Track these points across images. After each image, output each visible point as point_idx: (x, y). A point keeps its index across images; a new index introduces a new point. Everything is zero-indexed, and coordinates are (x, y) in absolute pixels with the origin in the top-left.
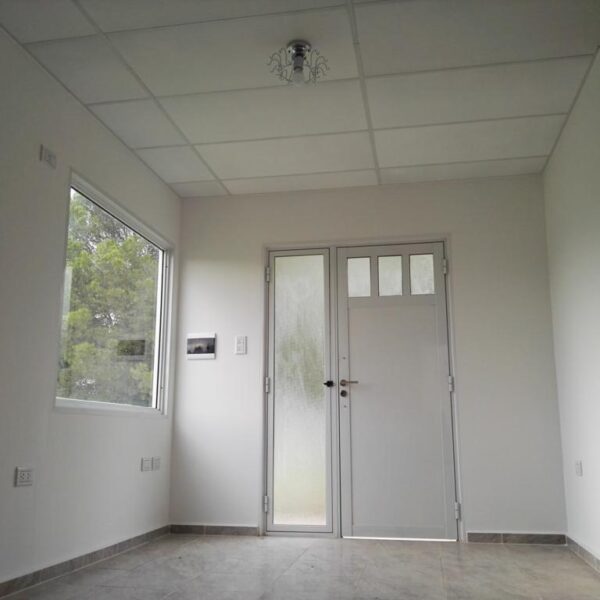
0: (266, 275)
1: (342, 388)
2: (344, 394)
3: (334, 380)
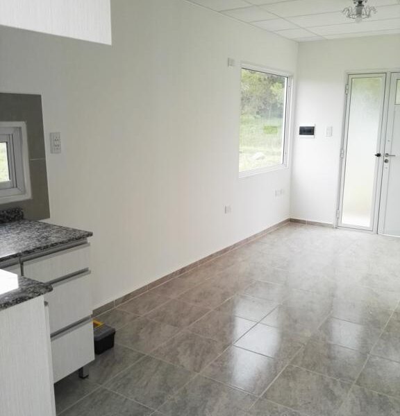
0: (346, 89)
1: (386, 158)
2: (386, 161)
3: (382, 154)
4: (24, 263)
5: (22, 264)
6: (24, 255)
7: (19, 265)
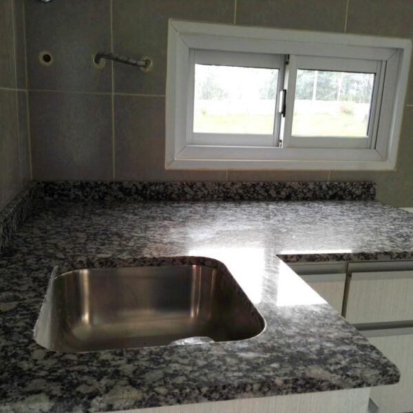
4: (354, 275)
5: (349, 276)
6: (356, 259)
7: (344, 276)
